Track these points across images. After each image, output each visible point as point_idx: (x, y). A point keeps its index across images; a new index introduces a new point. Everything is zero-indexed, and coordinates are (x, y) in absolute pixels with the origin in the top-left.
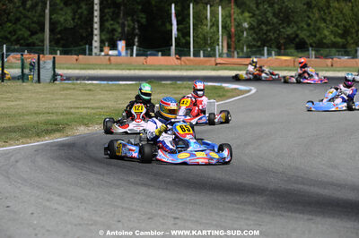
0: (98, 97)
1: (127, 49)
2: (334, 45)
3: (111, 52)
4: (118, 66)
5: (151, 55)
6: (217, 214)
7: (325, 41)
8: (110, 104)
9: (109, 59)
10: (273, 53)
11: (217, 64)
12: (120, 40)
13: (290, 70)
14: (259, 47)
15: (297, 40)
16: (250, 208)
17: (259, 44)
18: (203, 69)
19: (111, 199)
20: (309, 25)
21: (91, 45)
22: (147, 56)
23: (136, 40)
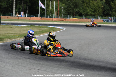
0: (14, 30)
1: (24, 15)
2: (91, 15)
3: (19, 16)
4: (21, 20)
5: (32, 17)
6: (52, 68)
7: (88, 13)
8: (18, 32)
9: (18, 18)
10: (71, 17)
11: (53, 20)
12: (22, 12)
13: (77, 23)
14: (67, 15)
15: (79, 13)
16: (63, 66)
17: (67, 14)
18: (49, 22)
19: (18, 63)
20: (83, 8)
21: (12, 13)
22: (30, 17)
23: (27, 12)
